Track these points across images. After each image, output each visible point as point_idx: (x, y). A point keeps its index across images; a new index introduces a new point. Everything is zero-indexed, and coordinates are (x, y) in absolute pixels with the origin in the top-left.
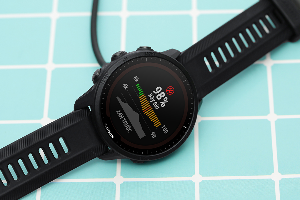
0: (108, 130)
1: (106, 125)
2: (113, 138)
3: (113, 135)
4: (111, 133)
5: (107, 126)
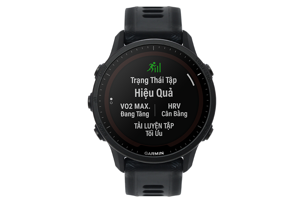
0: (153, 153)
1: (146, 153)
2: (163, 154)
3: (161, 152)
4: (158, 153)
5: (148, 153)
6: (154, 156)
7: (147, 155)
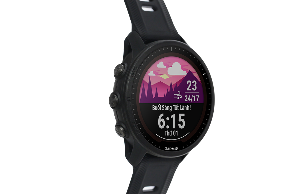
0: (171, 149)
2: (178, 149)
3: (176, 148)
6: (172, 151)
7: (167, 150)
